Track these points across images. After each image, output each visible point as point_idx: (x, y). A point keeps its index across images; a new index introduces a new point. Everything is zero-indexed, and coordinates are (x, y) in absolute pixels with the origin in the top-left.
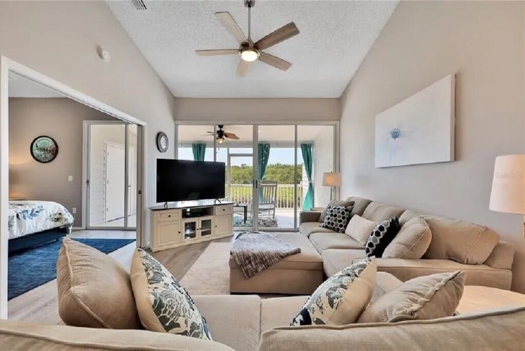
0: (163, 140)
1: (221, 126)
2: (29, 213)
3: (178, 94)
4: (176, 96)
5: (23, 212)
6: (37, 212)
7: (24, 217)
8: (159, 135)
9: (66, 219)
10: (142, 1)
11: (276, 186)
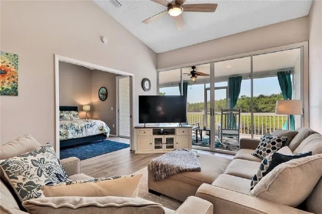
0: (146, 83)
1: (193, 67)
2: (90, 126)
3: (158, 51)
4: (157, 52)
5: (88, 125)
6: (93, 125)
7: (88, 127)
8: (144, 81)
9: (105, 130)
10: (116, 1)
11: (239, 114)
